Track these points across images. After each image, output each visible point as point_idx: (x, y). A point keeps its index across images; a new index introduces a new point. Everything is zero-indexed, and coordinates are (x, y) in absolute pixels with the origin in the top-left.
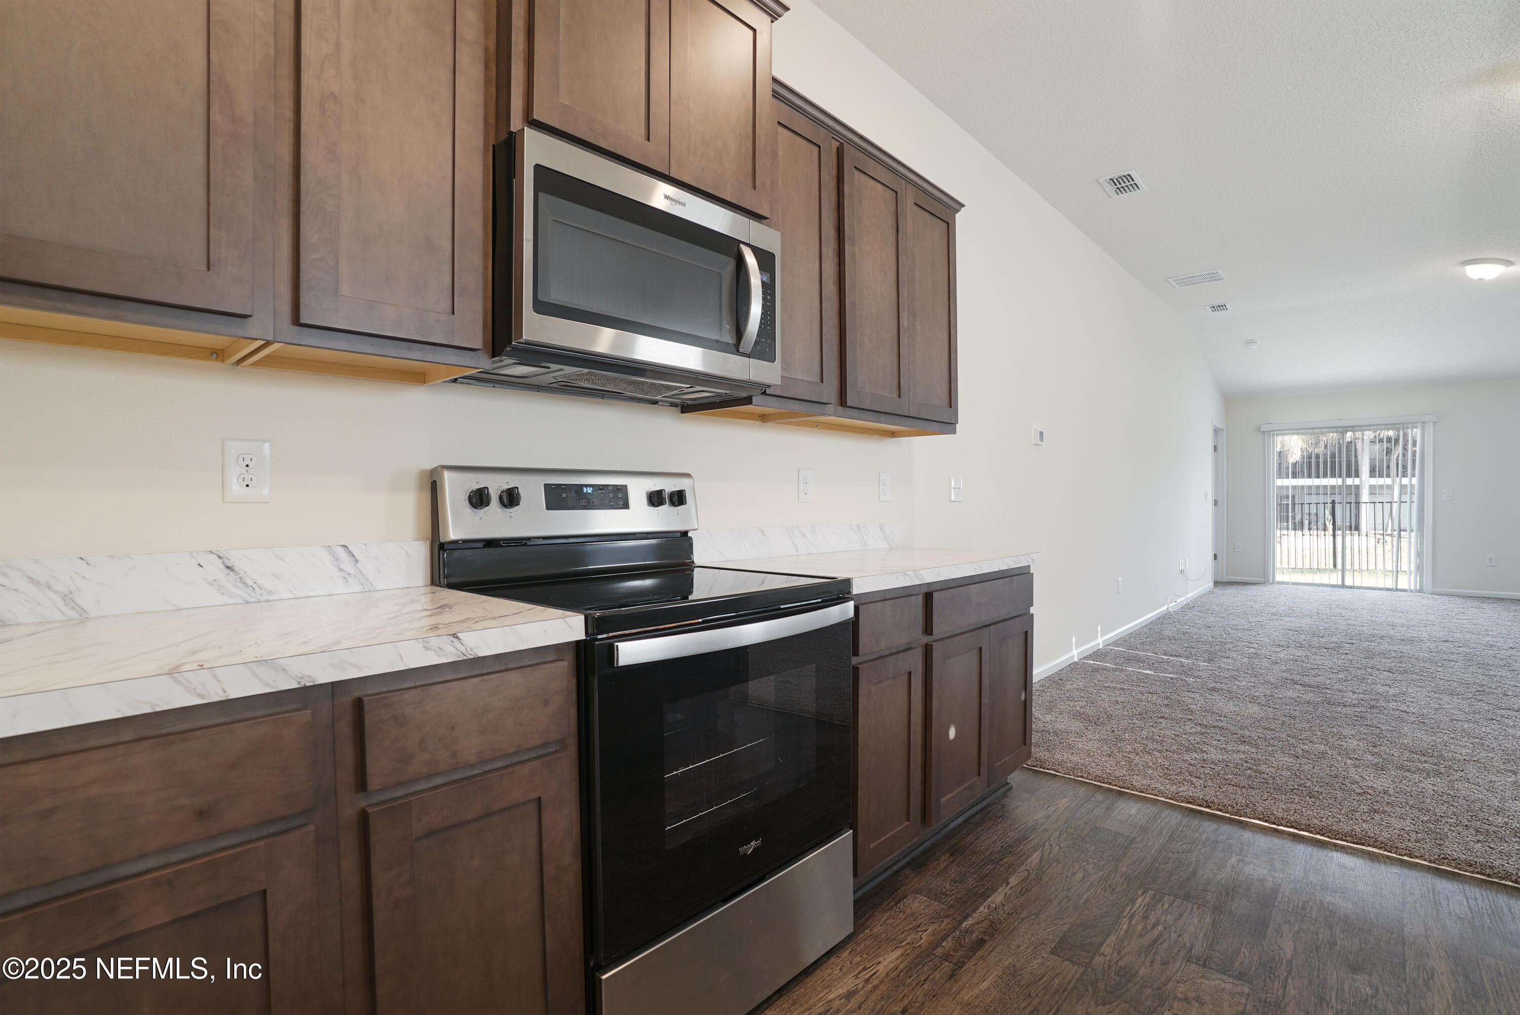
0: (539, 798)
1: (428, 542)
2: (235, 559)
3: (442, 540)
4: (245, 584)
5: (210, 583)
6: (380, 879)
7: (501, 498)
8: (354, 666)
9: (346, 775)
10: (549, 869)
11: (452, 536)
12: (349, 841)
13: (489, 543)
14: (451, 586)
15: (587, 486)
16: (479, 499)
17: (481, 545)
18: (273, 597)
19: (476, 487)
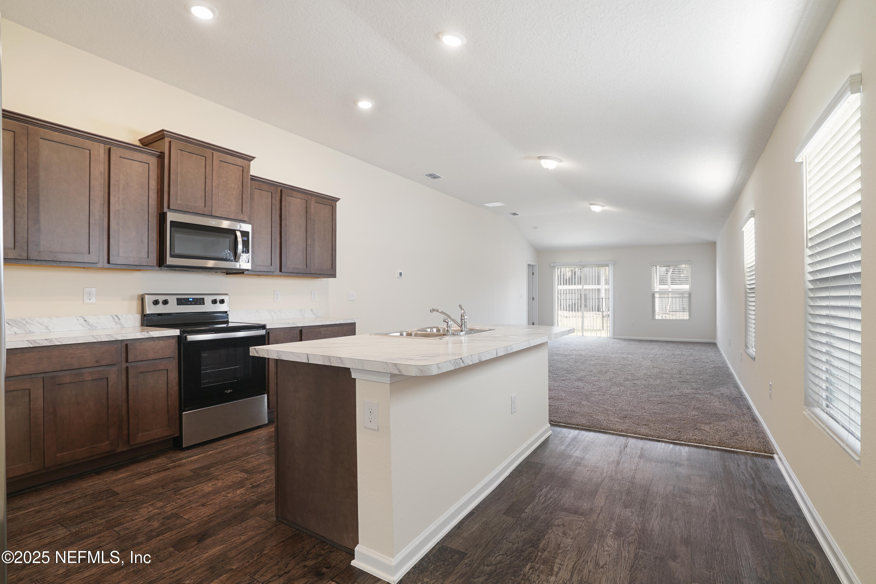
0: (167, 369)
1: (140, 315)
2: (87, 318)
3: (145, 314)
4: (89, 325)
5: (80, 325)
6: (130, 380)
7: (162, 302)
8: (126, 337)
9: (124, 359)
10: (170, 386)
11: (148, 312)
12: (124, 372)
13: (159, 315)
14: (147, 326)
15: (190, 298)
16: (156, 303)
17: (156, 315)
18: (97, 328)
19: (155, 299)
